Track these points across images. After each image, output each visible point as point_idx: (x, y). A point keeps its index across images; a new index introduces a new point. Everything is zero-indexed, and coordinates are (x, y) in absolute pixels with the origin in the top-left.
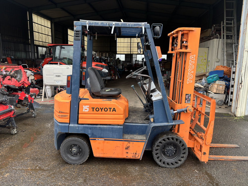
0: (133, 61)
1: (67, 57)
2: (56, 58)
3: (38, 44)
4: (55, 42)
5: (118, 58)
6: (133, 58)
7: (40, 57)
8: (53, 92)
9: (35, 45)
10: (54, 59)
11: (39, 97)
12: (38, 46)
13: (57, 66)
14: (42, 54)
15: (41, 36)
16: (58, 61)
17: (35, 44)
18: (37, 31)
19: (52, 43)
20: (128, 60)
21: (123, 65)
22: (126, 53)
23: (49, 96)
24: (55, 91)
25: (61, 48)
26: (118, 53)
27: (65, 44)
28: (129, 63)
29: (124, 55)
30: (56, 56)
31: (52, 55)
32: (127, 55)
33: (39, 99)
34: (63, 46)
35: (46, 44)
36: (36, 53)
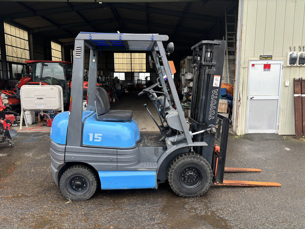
0: (135, 80)
1: (51, 77)
2: (36, 78)
3: (12, 61)
4: (34, 58)
5: (117, 77)
6: (135, 77)
7: (14, 77)
8: (34, 119)
9: (8, 62)
10: (35, 79)
11: (16, 125)
12: (11, 63)
13: (38, 87)
14: (16, 72)
15: (16, 51)
16: (39, 82)
17: (7, 60)
18: (10, 45)
19: (31, 59)
20: (129, 80)
21: (122, 85)
22: (126, 71)
23: (28, 124)
24: (37, 117)
25: (43, 65)
26: (115, 71)
27: (47, 60)
28: (130, 83)
29: (124, 73)
30: (36, 76)
31: (30, 74)
32: (127, 74)
33: (16, 127)
34: (45, 63)
35: (22, 60)
36: (9, 72)
